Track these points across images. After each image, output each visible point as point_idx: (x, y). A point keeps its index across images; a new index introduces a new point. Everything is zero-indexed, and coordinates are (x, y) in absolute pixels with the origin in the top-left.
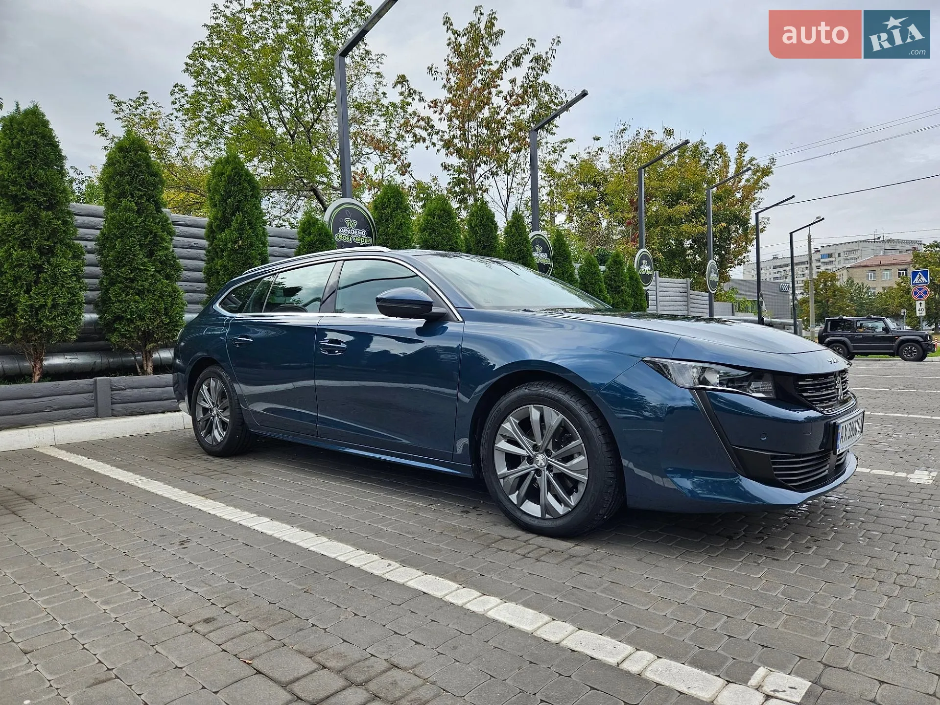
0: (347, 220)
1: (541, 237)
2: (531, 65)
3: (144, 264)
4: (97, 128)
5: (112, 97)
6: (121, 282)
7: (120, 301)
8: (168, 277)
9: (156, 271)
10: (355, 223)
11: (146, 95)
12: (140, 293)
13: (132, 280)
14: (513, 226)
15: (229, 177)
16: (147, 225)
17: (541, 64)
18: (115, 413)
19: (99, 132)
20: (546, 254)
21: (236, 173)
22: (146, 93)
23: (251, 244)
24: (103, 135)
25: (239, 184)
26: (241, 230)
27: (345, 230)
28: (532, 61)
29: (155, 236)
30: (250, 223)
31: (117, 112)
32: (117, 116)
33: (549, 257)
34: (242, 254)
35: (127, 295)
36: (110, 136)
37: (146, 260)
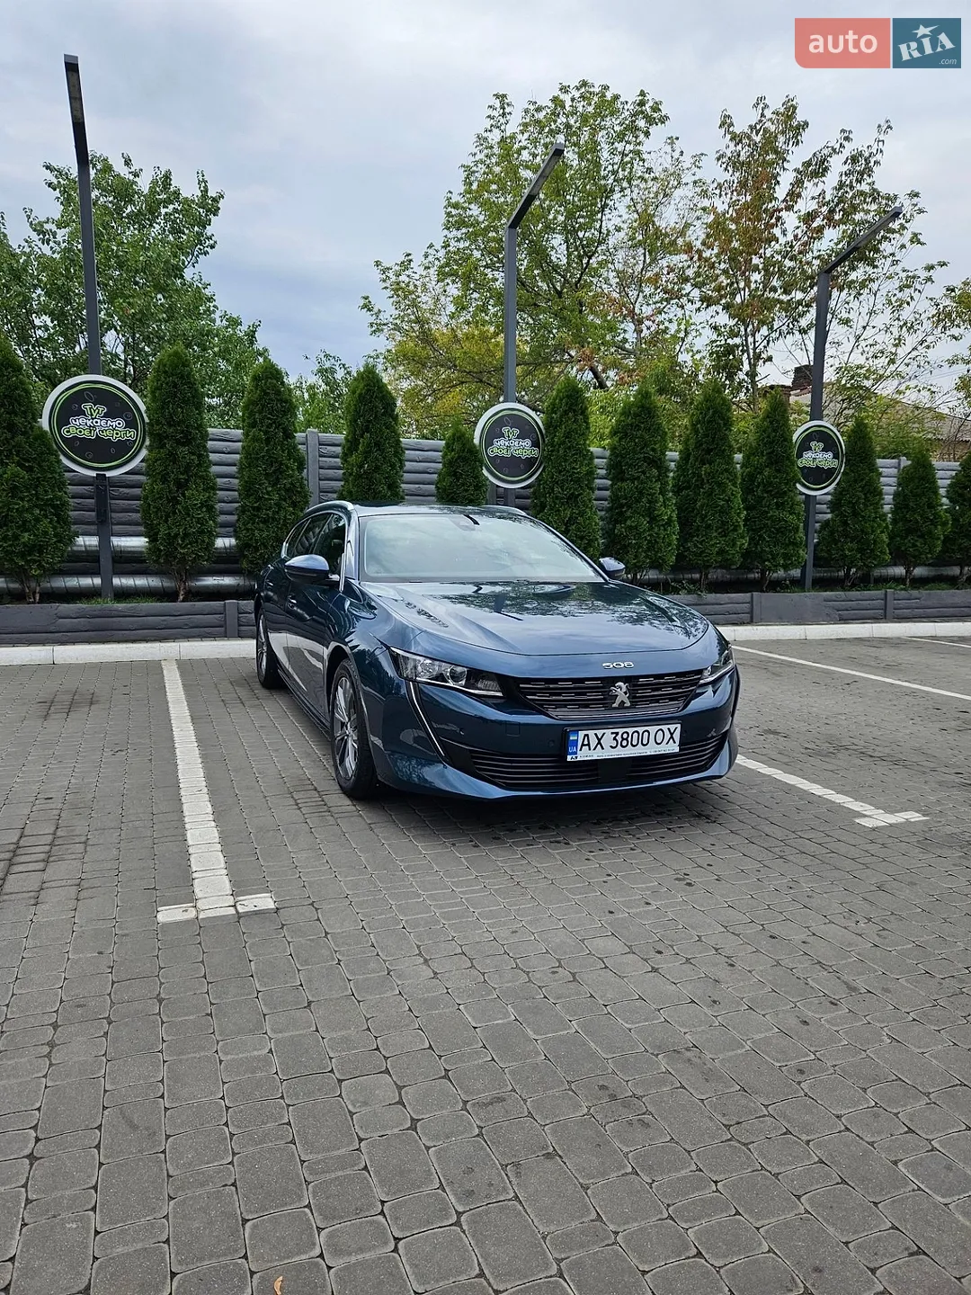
0: (505, 430)
1: (821, 429)
2: (846, 168)
3: (268, 493)
4: (362, 302)
5: (378, 264)
6: (249, 511)
7: (247, 530)
8: (294, 505)
9: (281, 499)
10: (517, 431)
11: (410, 257)
12: (265, 521)
13: (258, 509)
14: (768, 417)
15: (360, 395)
16: (273, 453)
17: (862, 165)
18: (242, 635)
19: (365, 306)
20: (830, 454)
21: (368, 390)
22: (410, 254)
23: (377, 468)
24: (369, 310)
25: (370, 402)
26: (367, 453)
27: (502, 442)
28: (845, 163)
29: (281, 464)
30: (377, 444)
31: (384, 281)
32: (384, 285)
33: (836, 456)
34: (367, 478)
35: (253, 524)
36: (376, 310)
37: (270, 489)
